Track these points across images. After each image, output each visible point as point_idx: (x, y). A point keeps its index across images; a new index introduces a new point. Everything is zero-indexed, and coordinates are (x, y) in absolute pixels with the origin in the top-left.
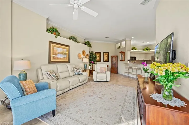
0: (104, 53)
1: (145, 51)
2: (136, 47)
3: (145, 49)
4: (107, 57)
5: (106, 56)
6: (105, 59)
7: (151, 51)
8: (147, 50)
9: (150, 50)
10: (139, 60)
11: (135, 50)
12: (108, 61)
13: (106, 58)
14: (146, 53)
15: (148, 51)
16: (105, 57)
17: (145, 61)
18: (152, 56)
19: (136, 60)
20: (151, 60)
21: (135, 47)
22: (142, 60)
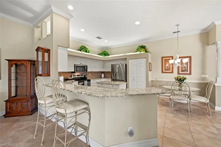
1: (102, 56)
2: (87, 47)
3: (101, 53)
7: (110, 56)
8: (105, 55)
10: (93, 71)
11: (86, 52)
14: (104, 61)
15: (107, 56)
18: (112, 65)
19: (88, 71)
20: (111, 71)
21: (85, 47)
22: (98, 71)
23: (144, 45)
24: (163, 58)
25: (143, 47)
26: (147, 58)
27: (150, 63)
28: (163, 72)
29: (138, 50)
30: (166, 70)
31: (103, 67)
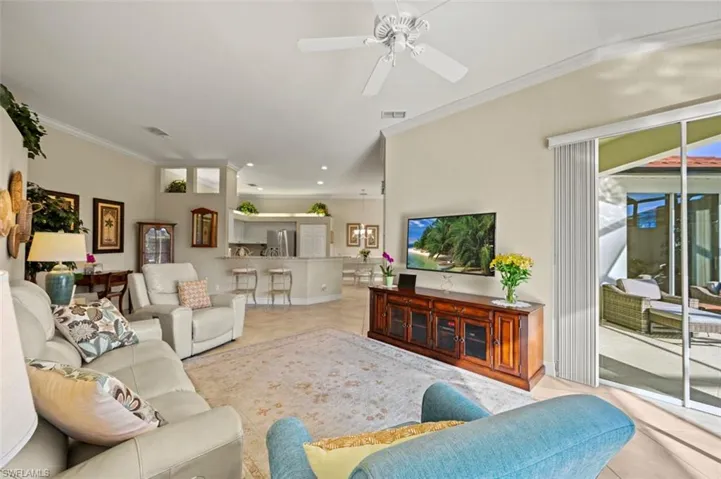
0: (96, 201)
1: (243, 214)
3: (243, 207)
4: (113, 228)
5: (109, 223)
6: (105, 236)
7: (260, 215)
8: (251, 211)
9: (256, 212)
12: (121, 250)
13: (109, 234)
15: (253, 214)
16: (106, 228)
17: (240, 245)
18: (268, 232)
20: (265, 243)
23: (323, 203)
24: (348, 225)
25: (322, 207)
26: (327, 224)
27: (332, 232)
28: (348, 245)
29: (314, 210)
30: (352, 242)
31: (245, 235)
